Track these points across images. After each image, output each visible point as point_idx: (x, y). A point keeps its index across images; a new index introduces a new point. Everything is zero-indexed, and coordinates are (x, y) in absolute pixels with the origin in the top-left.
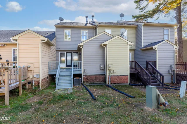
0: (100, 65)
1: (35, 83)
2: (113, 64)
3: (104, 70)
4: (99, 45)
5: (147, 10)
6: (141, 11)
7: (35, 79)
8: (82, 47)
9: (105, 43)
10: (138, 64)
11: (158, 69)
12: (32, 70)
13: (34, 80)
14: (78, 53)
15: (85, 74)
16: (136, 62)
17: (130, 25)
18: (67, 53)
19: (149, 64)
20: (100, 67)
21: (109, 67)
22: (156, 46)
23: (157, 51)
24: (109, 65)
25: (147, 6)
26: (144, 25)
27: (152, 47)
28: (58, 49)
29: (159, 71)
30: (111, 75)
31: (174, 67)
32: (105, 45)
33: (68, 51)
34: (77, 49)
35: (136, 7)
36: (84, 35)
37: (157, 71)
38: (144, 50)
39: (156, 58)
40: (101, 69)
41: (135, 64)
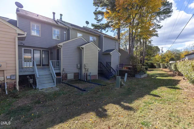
0: (77, 65)
1: (8, 86)
2: (88, 64)
3: (81, 68)
4: (76, 47)
5: (102, 22)
6: (97, 22)
7: (9, 81)
8: (61, 47)
9: (82, 47)
10: (102, 64)
11: (112, 66)
12: (3, 71)
13: (7, 83)
14: (48, 51)
15: (63, 73)
16: (101, 63)
17: (94, 33)
18: (33, 50)
19: (108, 64)
20: (77, 66)
21: (85, 66)
22: (111, 53)
23: (112, 56)
24: (86, 65)
25: (102, 19)
26: (104, 36)
27: (109, 53)
28: (22, 45)
29: (112, 67)
30: (86, 72)
31: (118, 66)
32: (83, 48)
33: (35, 48)
34: (47, 47)
35: (95, 18)
36: (56, 33)
37: (111, 68)
38: (104, 54)
39: (111, 60)
40: (78, 67)
41: (100, 64)
